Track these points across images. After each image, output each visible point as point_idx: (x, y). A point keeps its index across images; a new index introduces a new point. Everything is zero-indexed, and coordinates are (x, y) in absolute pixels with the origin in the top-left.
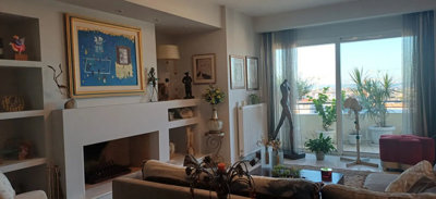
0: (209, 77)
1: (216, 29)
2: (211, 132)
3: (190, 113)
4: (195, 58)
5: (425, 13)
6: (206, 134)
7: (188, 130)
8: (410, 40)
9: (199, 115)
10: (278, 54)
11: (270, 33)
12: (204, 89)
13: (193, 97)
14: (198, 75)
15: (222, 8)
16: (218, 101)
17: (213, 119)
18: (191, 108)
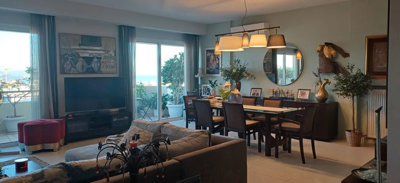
5: (49, 17)
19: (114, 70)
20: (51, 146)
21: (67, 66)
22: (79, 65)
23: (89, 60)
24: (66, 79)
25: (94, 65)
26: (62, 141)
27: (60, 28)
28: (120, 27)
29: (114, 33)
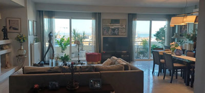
0: (17, 29)
1: (22, 7)
2: (20, 56)
3: (7, 47)
4: (8, 19)
5: (99, 13)
6: (17, 57)
8: (94, 21)
9: (12, 47)
11: (42, 11)
12: (15, 35)
13: (8, 39)
14: (10, 28)
16: (24, 40)
17: (20, 49)
18: (7, 44)
20: (94, 63)
21: (105, 32)
22: (110, 32)
24: (104, 38)
25: (116, 32)
26: (99, 62)
27: (103, 17)
28: (129, 14)
29: (126, 17)
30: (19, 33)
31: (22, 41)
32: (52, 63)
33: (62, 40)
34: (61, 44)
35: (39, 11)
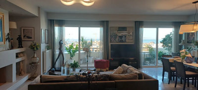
2: (33, 63)
4: (23, 29)
5: (106, 21)
6: (30, 64)
7: (21, 63)
8: (102, 29)
9: (26, 55)
10: (57, 29)
11: (53, 20)
12: (29, 43)
13: (22, 47)
14: (24, 36)
15: (39, 8)
17: (34, 57)
19: (132, 41)
20: (103, 70)
21: (113, 40)
22: (117, 39)
23: (121, 37)
24: (111, 45)
25: (123, 39)
26: (107, 69)
27: (110, 25)
28: (136, 22)
29: (133, 25)
30: (33, 41)
31: (35, 49)
32: (64, 70)
33: (71, 47)
34: (69, 51)
35: (51, 20)
